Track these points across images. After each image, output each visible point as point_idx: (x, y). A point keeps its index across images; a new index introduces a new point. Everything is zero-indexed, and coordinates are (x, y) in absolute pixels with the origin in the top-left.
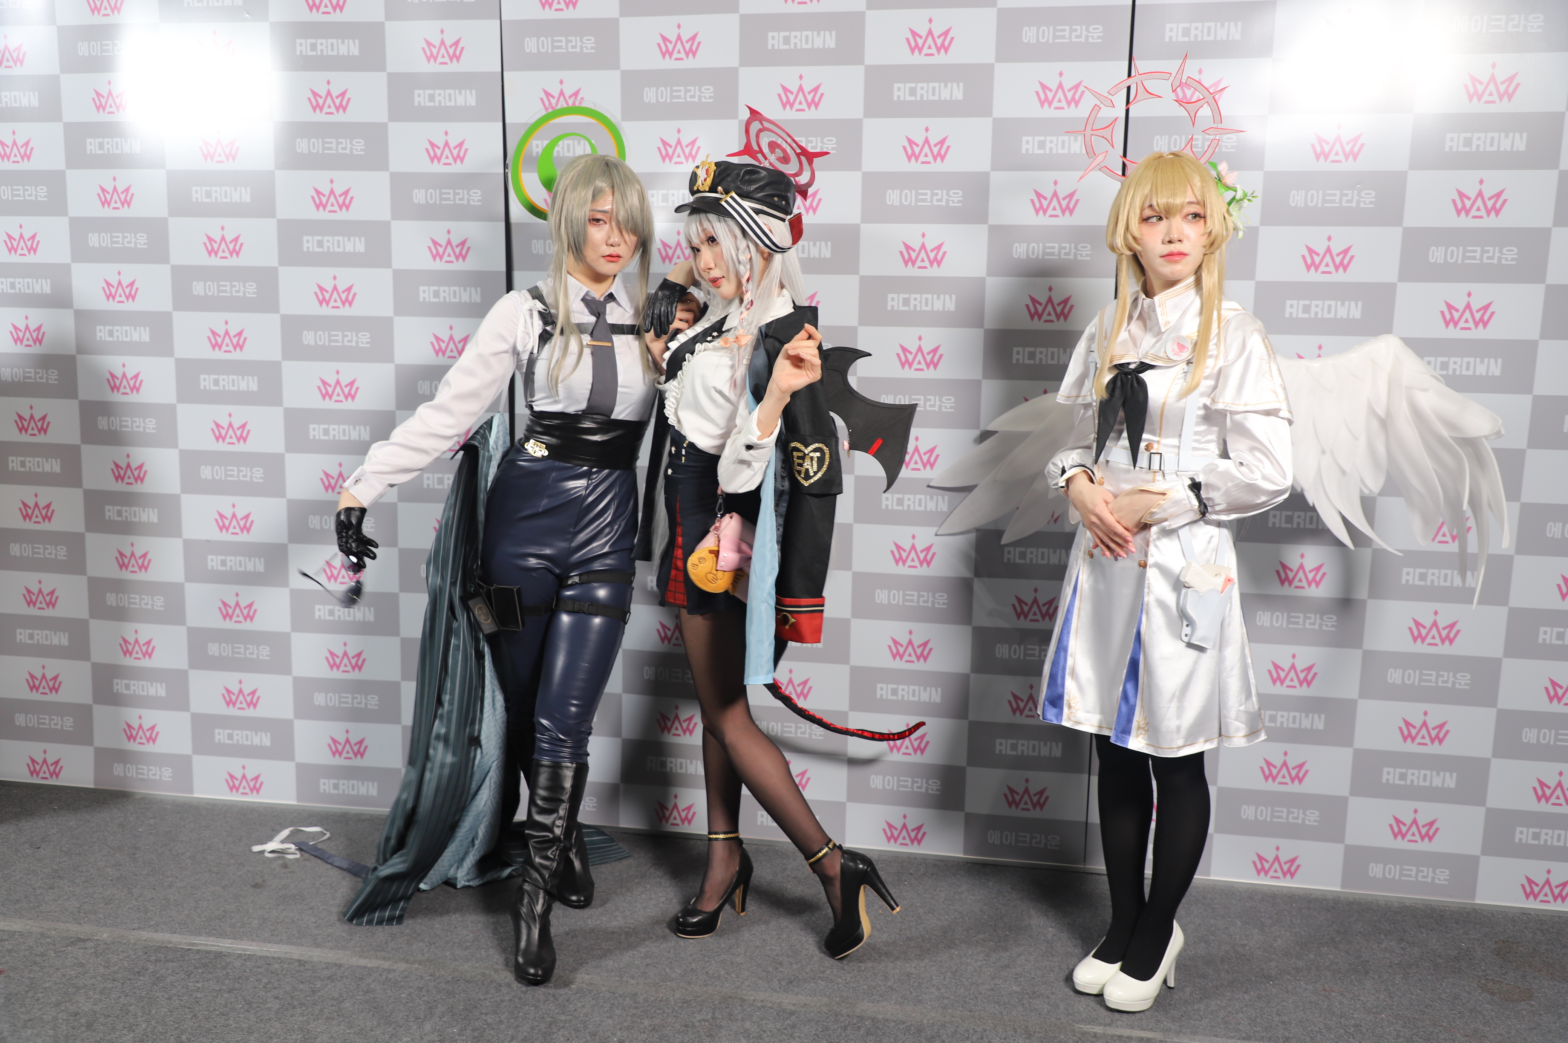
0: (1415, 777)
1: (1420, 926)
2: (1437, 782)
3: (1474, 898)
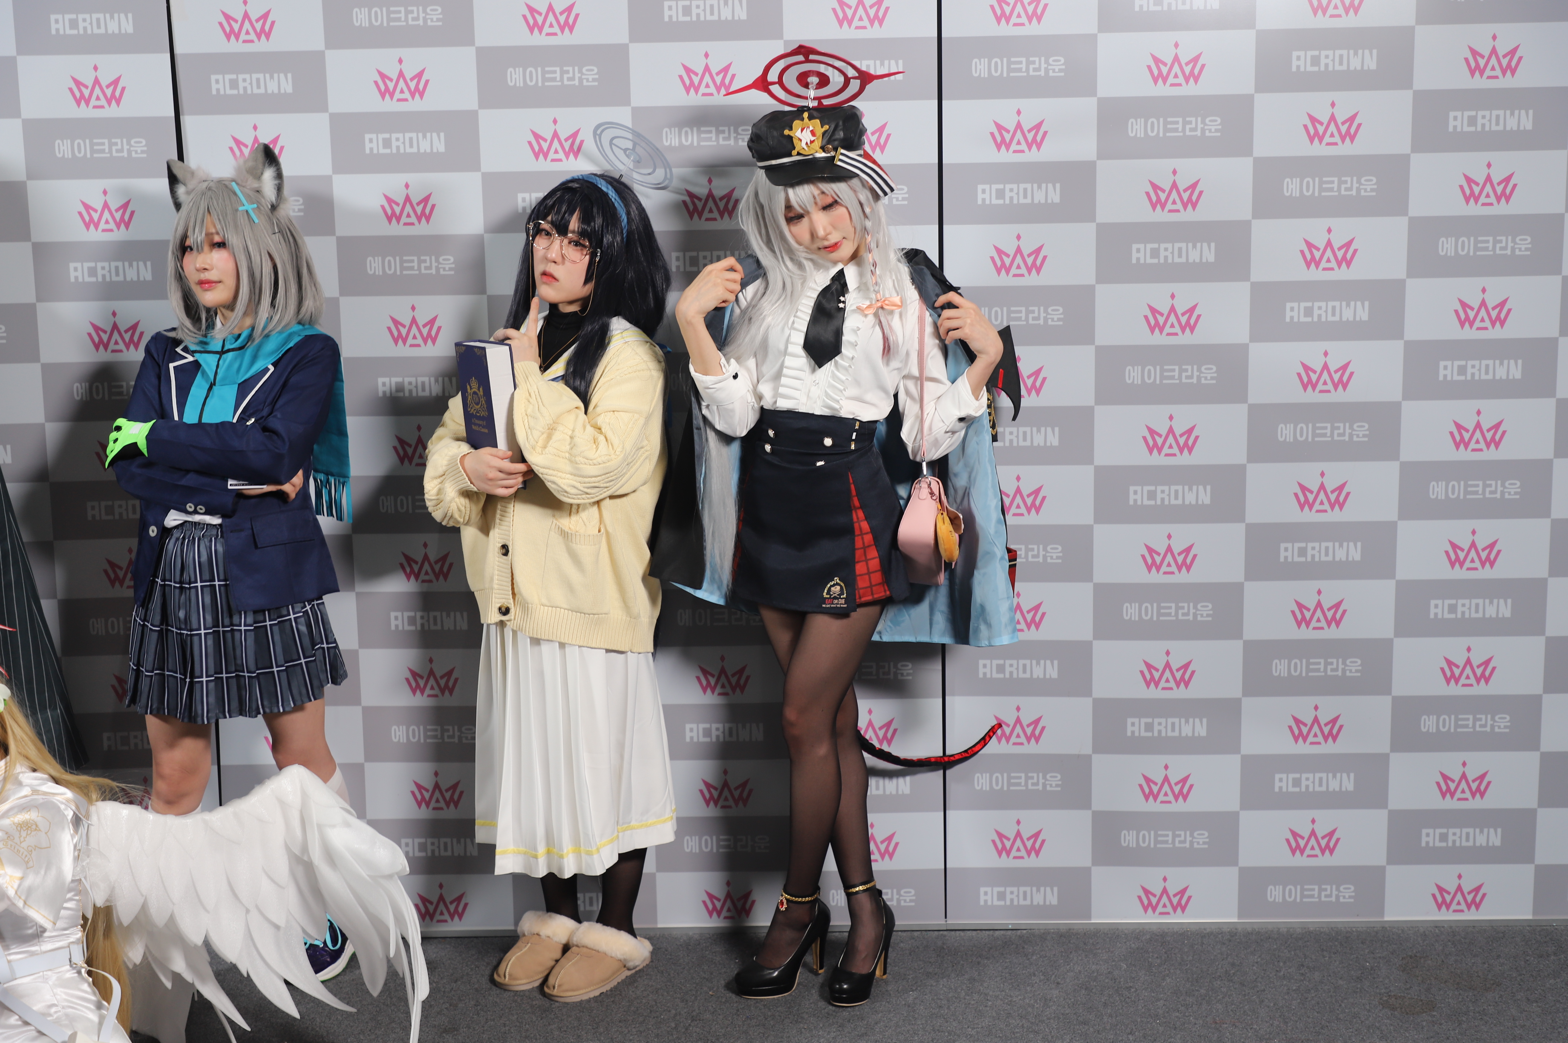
0: (1310, 781)
2: (1334, 785)
3: (1382, 913)
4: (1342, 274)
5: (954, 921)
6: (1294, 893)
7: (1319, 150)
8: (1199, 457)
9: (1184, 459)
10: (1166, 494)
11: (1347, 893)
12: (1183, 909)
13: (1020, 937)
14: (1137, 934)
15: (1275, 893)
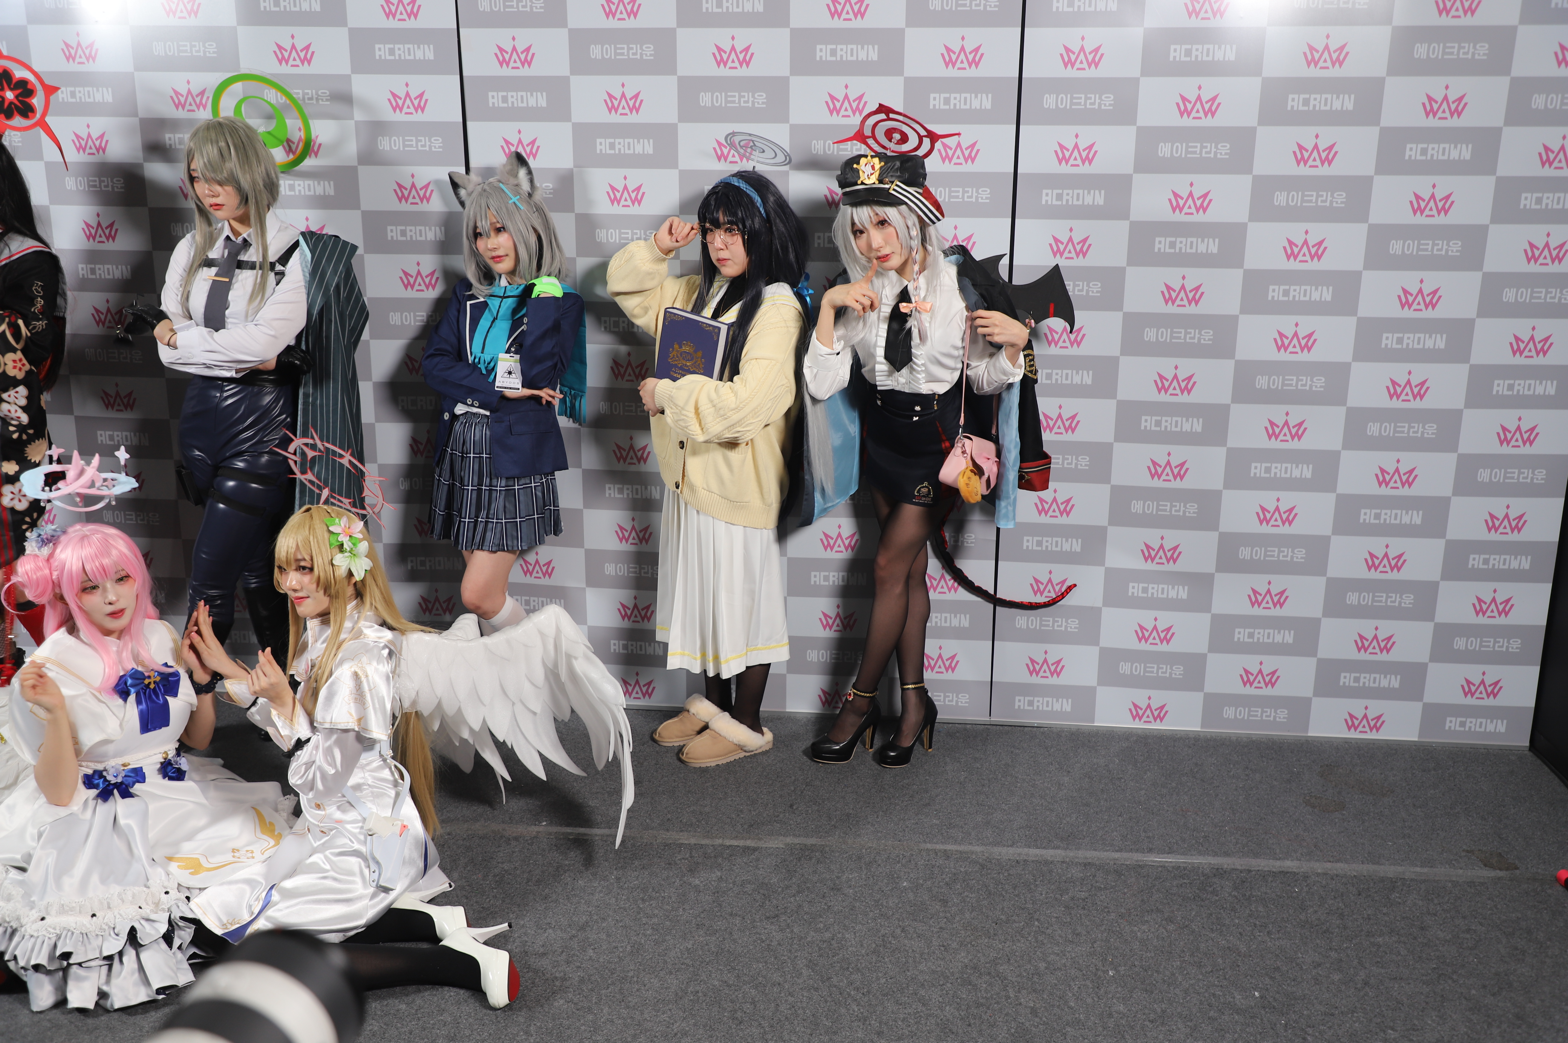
0: (1261, 635)
1: (1262, 757)
2: (1278, 638)
3: (1307, 731)
4: (1314, 265)
5: (995, 719)
6: (1243, 713)
7: (1304, 170)
8: (1195, 397)
9: (1184, 398)
10: (1169, 423)
11: (1282, 715)
12: (1161, 720)
13: (1043, 733)
14: (1127, 736)
15: (1229, 712)
